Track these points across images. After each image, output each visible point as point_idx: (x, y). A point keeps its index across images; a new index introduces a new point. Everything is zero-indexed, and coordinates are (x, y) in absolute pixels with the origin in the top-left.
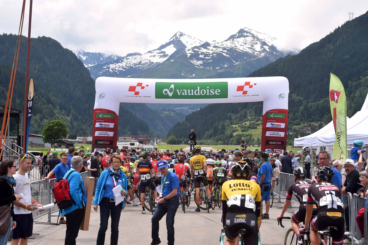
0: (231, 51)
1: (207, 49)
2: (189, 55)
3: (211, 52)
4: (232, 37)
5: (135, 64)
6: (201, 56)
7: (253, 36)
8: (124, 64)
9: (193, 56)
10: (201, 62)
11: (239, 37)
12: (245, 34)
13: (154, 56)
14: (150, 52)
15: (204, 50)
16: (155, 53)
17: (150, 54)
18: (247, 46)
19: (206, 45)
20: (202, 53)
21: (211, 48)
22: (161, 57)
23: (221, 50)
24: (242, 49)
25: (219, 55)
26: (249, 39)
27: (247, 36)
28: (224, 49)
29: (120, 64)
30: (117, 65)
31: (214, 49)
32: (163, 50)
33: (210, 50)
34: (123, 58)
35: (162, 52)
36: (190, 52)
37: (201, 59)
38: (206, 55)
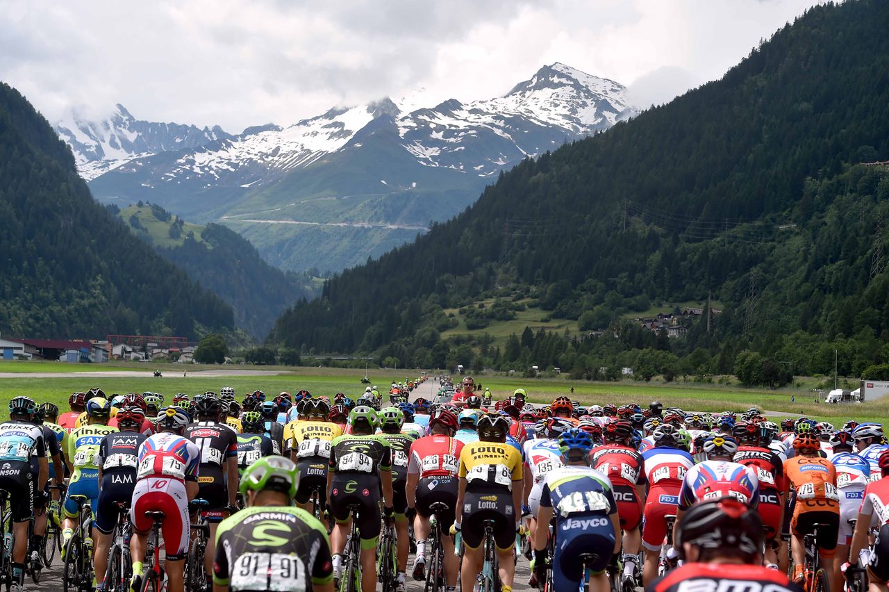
0: (518, 123)
1: (452, 116)
2: (403, 132)
3: (462, 125)
4: (522, 88)
5: (263, 155)
6: (435, 135)
7: (577, 85)
8: (232, 154)
9: (413, 135)
10: (434, 151)
11: (539, 87)
12: (556, 80)
13: (315, 134)
14: (305, 123)
15: (445, 121)
16: (316, 126)
17: (304, 129)
18: (560, 110)
19: (450, 107)
20: (440, 128)
21: (463, 114)
22: (333, 135)
23: (488, 119)
24: (545, 119)
25: (484, 133)
26: (566, 92)
27: (561, 85)
28: (498, 117)
29: (221, 153)
30: (215, 155)
31: (472, 117)
32: (338, 119)
33: (462, 120)
34: (235, 138)
35: (336, 125)
36: (409, 123)
37: (435, 143)
38: (449, 132)
